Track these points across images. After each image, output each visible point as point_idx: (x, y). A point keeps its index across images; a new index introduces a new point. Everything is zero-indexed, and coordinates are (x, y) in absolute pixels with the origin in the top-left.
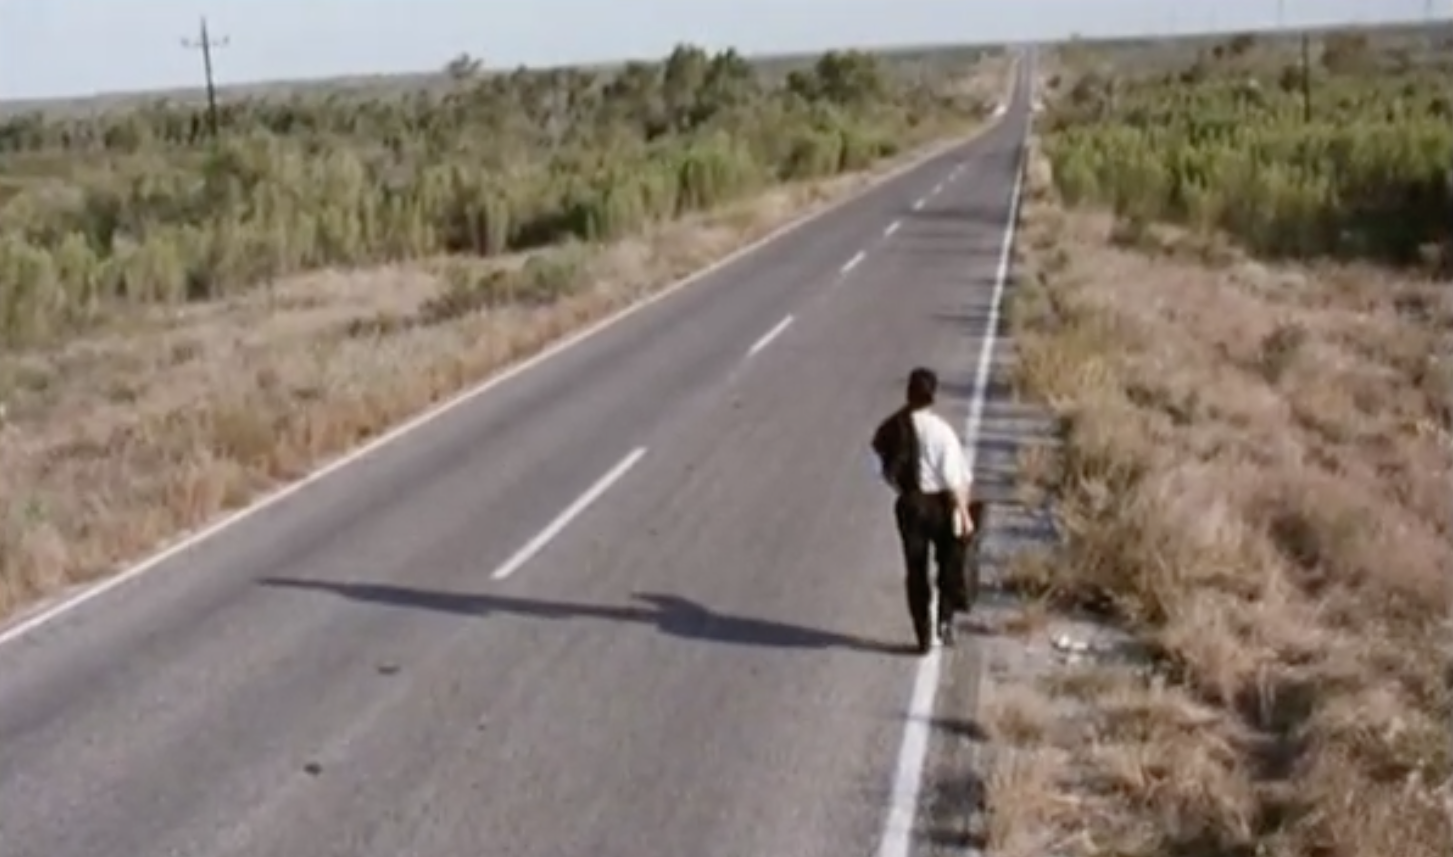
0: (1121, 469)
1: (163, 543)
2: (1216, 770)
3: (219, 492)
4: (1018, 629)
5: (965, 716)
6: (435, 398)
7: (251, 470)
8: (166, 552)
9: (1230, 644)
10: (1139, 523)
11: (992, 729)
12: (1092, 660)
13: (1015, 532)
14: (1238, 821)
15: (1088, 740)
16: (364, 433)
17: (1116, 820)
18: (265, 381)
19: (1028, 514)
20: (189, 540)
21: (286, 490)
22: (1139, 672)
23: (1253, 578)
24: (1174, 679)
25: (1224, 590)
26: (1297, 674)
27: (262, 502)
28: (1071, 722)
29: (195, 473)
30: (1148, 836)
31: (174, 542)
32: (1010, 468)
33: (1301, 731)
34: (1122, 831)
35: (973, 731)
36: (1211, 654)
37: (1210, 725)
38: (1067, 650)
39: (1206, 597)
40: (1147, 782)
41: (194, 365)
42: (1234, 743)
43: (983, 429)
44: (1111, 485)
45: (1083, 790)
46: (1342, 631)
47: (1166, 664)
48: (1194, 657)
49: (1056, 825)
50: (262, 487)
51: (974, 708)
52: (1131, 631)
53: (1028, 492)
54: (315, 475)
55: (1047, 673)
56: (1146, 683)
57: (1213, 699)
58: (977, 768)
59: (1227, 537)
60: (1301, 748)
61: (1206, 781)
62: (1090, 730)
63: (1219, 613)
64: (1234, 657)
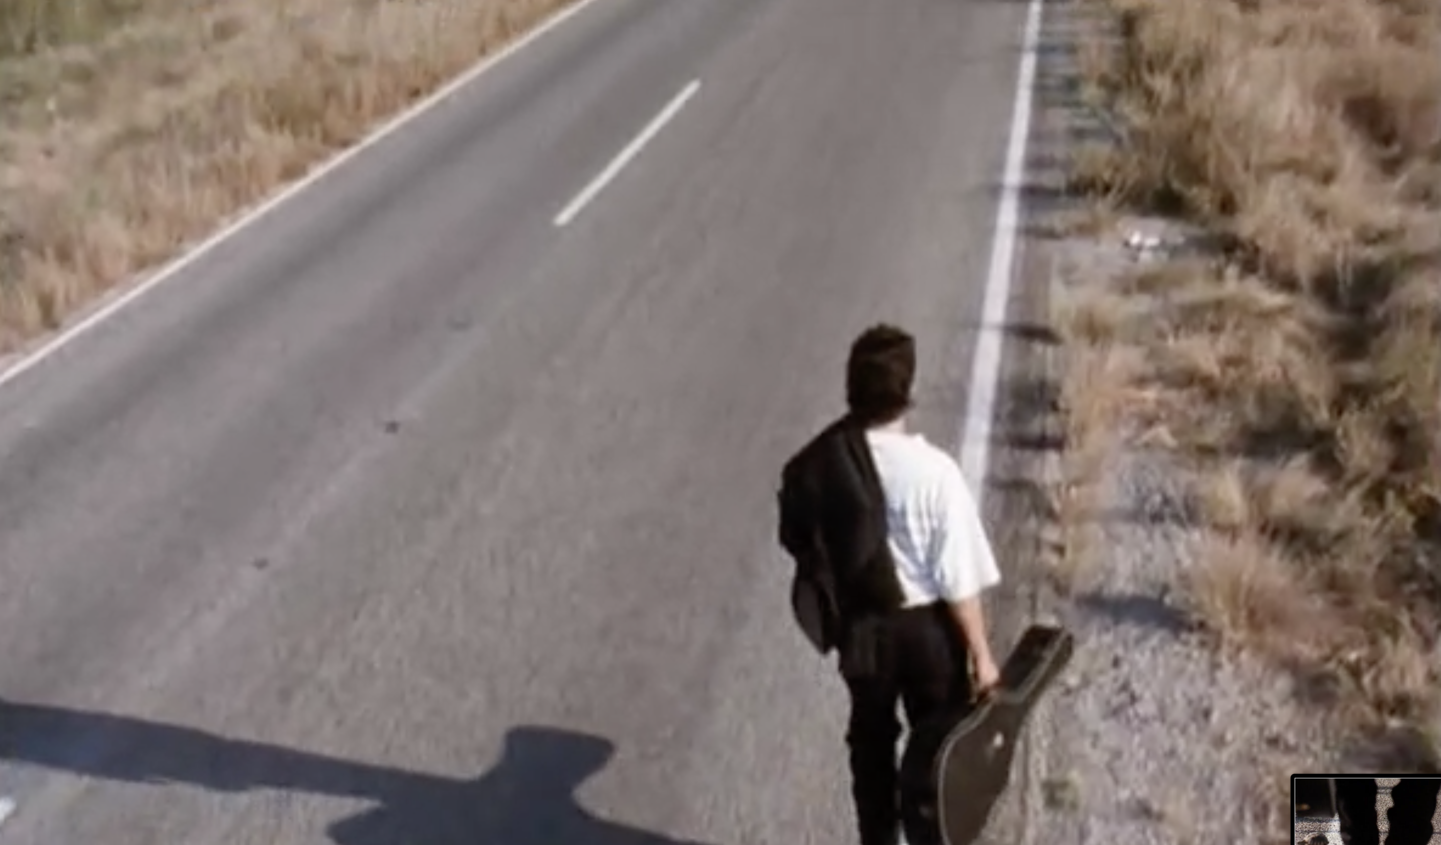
0: (1185, 61)
1: (224, 220)
2: (1295, 356)
3: (273, 168)
4: (1089, 230)
5: (1039, 321)
6: (483, 51)
7: (304, 140)
8: (227, 231)
9: (1304, 229)
10: (1207, 114)
11: (1065, 331)
12: (1164, 256)
13: (1079, 134)
14: (1316, 404)
15: (1161, 335)
16: (415, 94)
17: (1194, 414)
18: (310, 51)
19: (1094, 114)
20: (249, 216)
21: (340, 158)
22: (1213, 264)
23: (1326, 159)
24: (1249, 268)
25: (1298, 173)
26: (1375, 254)
27: (318, 172)
28: (1145, 319)
29: (246, 150)
30: (1226, 425)
31: (233, 221)
32: (1071, 71)
33: (1379, 311)
34: (1200, 423)
35: (1046, 335)
36: (1286, 240)
37: (1284, 311)
38: (1140, 248)
39: (1278, 183)
40: (1223, 372)
41: (240, 40)
42: (1310, 325)
43: (1043, 33)
44: (1177, 77)
45: (1159, 385)
46: (1422, 207)
47: (1239, 254)
48: (1269, 245)
49: (1134, 423)
50: (319, 157)
51: (1047, 315)
52: (1203, 223)
53: (1091, 92)
54: (370, 140)
55: (1118, 272)
56: (1219, 275)
57: (1289, 284)
58: (1051, 374)
59: (1297, 122)
60: (1379, 328)
61: (1285, 367)
62: (1165, 325)
63: (1292, 195)
64: (1309, 241)
